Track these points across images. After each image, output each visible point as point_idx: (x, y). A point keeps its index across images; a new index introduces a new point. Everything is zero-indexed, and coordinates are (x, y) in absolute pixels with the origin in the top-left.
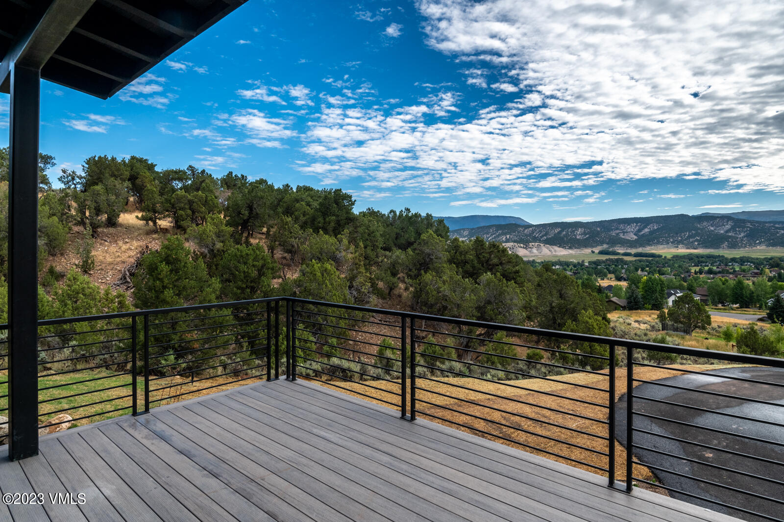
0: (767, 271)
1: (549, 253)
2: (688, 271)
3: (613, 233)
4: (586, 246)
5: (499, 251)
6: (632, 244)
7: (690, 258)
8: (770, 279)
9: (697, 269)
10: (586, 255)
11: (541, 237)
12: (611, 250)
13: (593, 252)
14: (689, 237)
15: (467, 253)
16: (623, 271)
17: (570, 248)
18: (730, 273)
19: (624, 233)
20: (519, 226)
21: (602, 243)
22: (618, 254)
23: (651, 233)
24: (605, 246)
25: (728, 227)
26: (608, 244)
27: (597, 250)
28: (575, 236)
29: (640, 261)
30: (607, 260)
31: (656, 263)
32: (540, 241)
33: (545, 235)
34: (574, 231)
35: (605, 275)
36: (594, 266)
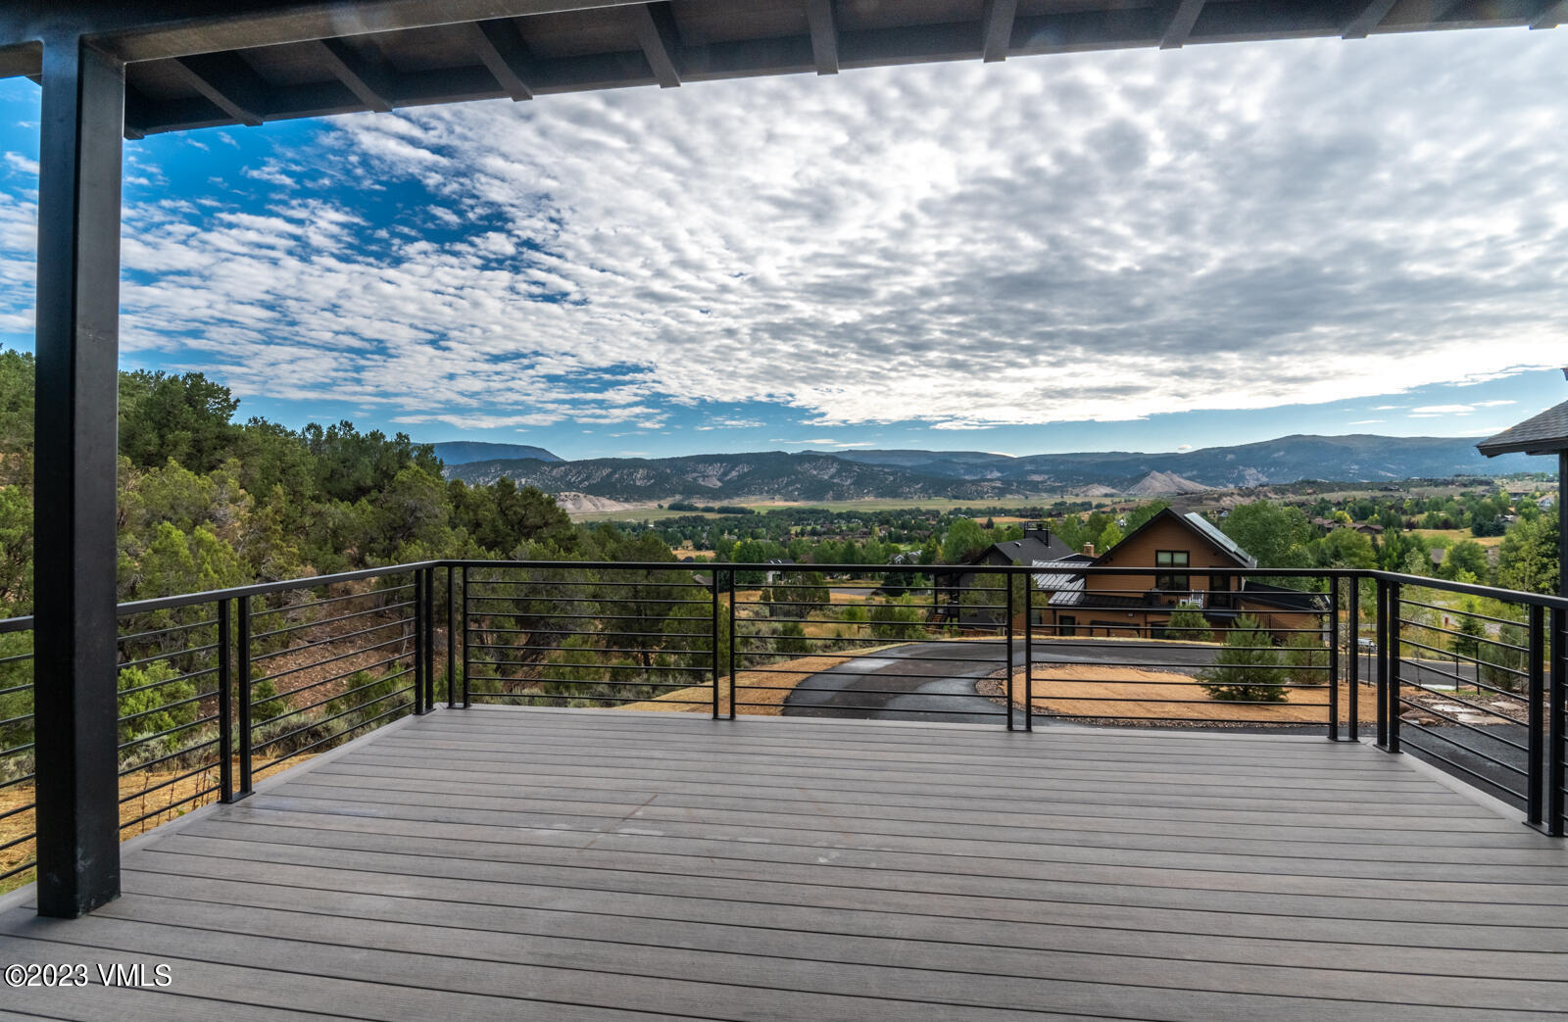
0: (877, 529)
1: (593, 509)
2: (788, 533)
3: (689, 478)
4: (650, 498)
5: (542, 503)
6: (714, 494)
7: (789, 514)
8: (882, 540)
9: (798, 529)
10: (649, 511)
11: (581, 482)
12: (686, 503)
13: (661, 507)
14: (788, 484)
15: (479, 506)
16: (705, 535)
17: (627, 500)
18: (837, 534)
19: (704, 477)
20: (543, 463)
21: (673, 493)
22: (696, 509)
23: (741, 477)
24: (678, 497)
25: (833, 470)
26: (681, 493)
27: (666, 504)
28: (634, 481)
29: (726, 519)
30: (681, 518)
31: (745, 522)
32: (578, 489)
33: (587, 478)
34: (631, 474)
35: (680, 543)
36: (662, 528)
